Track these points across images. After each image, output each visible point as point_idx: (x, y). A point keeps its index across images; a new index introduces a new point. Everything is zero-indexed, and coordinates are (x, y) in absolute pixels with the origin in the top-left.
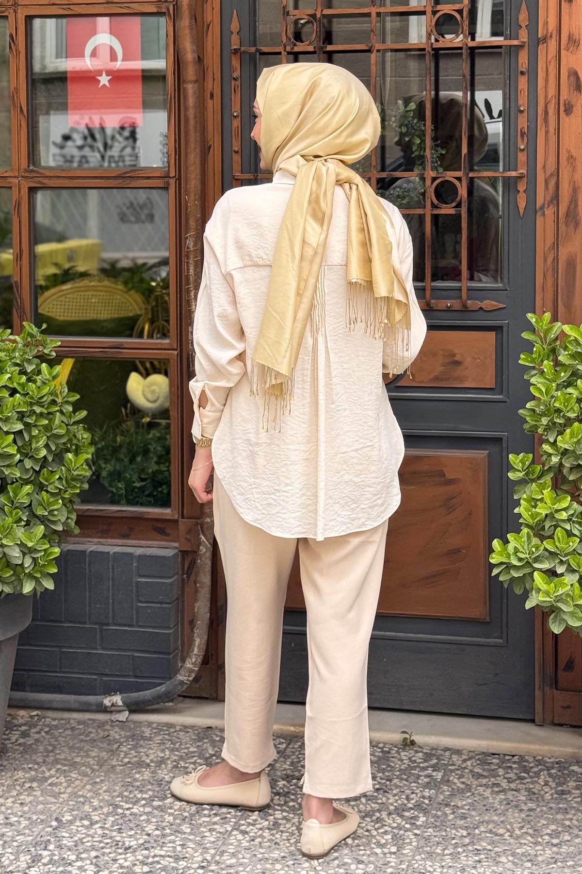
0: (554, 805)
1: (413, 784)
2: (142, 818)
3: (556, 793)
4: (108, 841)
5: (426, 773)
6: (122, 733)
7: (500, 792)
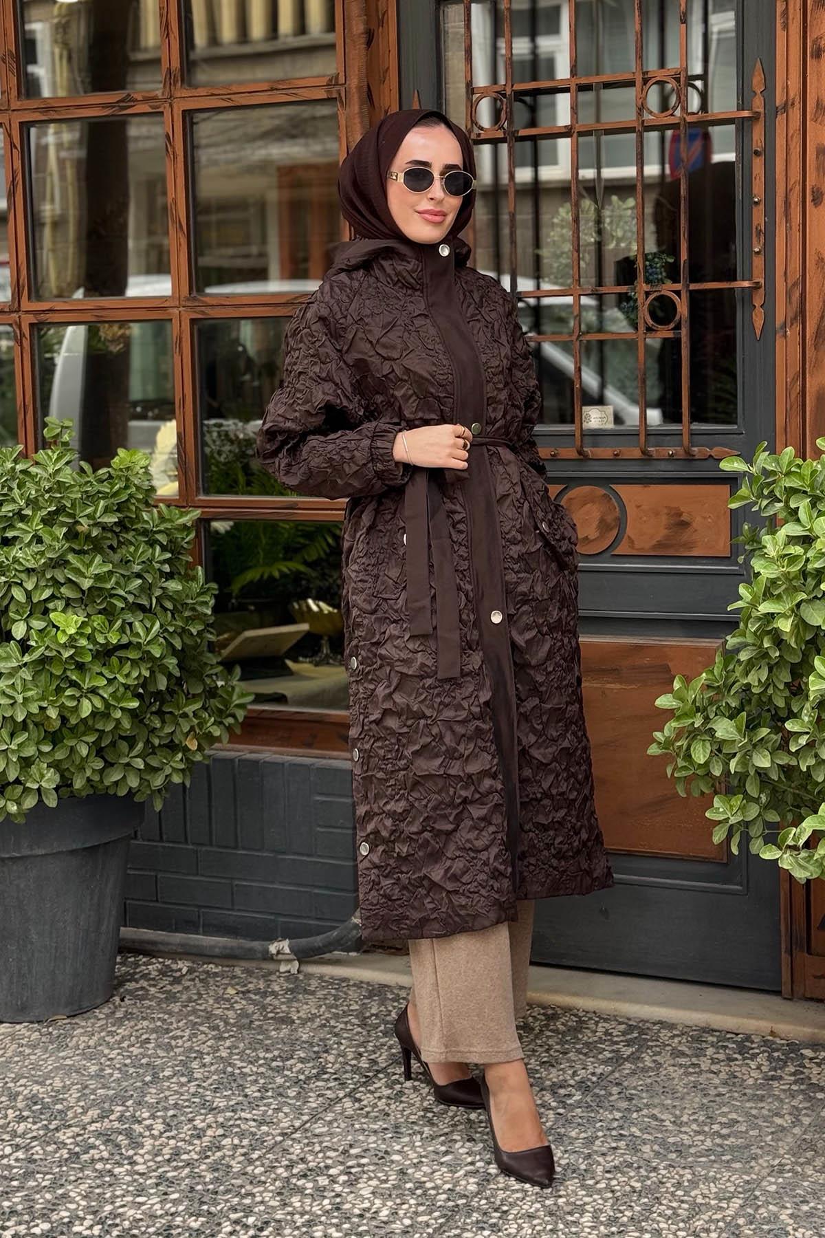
0: (750, 1091)
1: (591, 1059)
2: (249, 1079)
3: (763, 1079)
4: (197, 1100)
5: (615, 1047)
6: (286, 985)
7: (695, 1073)
